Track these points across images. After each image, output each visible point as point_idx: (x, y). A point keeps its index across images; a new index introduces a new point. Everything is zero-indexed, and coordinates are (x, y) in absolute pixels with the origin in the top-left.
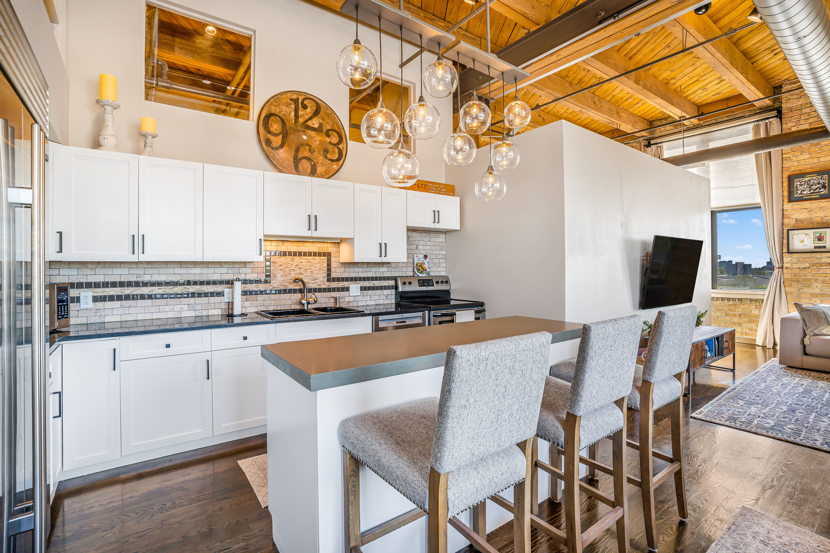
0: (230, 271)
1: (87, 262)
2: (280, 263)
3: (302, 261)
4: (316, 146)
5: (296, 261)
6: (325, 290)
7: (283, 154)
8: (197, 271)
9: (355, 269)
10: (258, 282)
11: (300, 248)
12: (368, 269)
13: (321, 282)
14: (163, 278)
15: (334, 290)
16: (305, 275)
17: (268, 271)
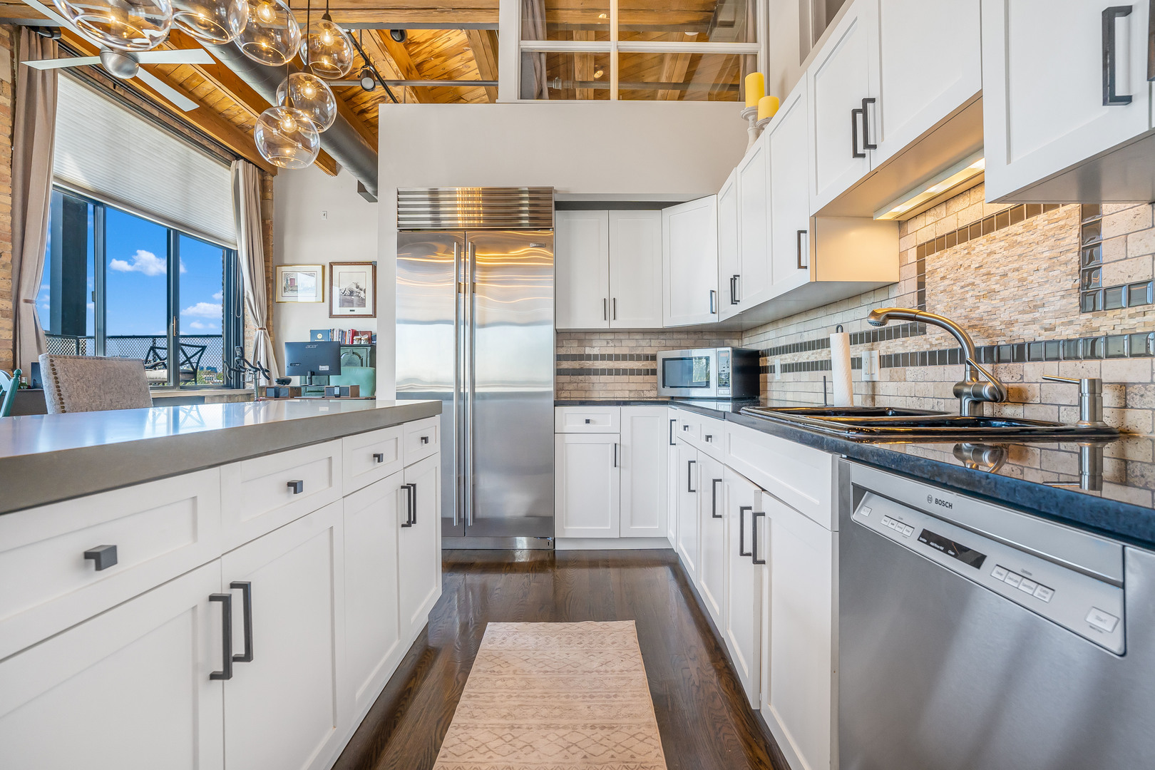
2: (944, 271)
13: (1057, 314)
16: (1005, 294)
17: (921, 297)
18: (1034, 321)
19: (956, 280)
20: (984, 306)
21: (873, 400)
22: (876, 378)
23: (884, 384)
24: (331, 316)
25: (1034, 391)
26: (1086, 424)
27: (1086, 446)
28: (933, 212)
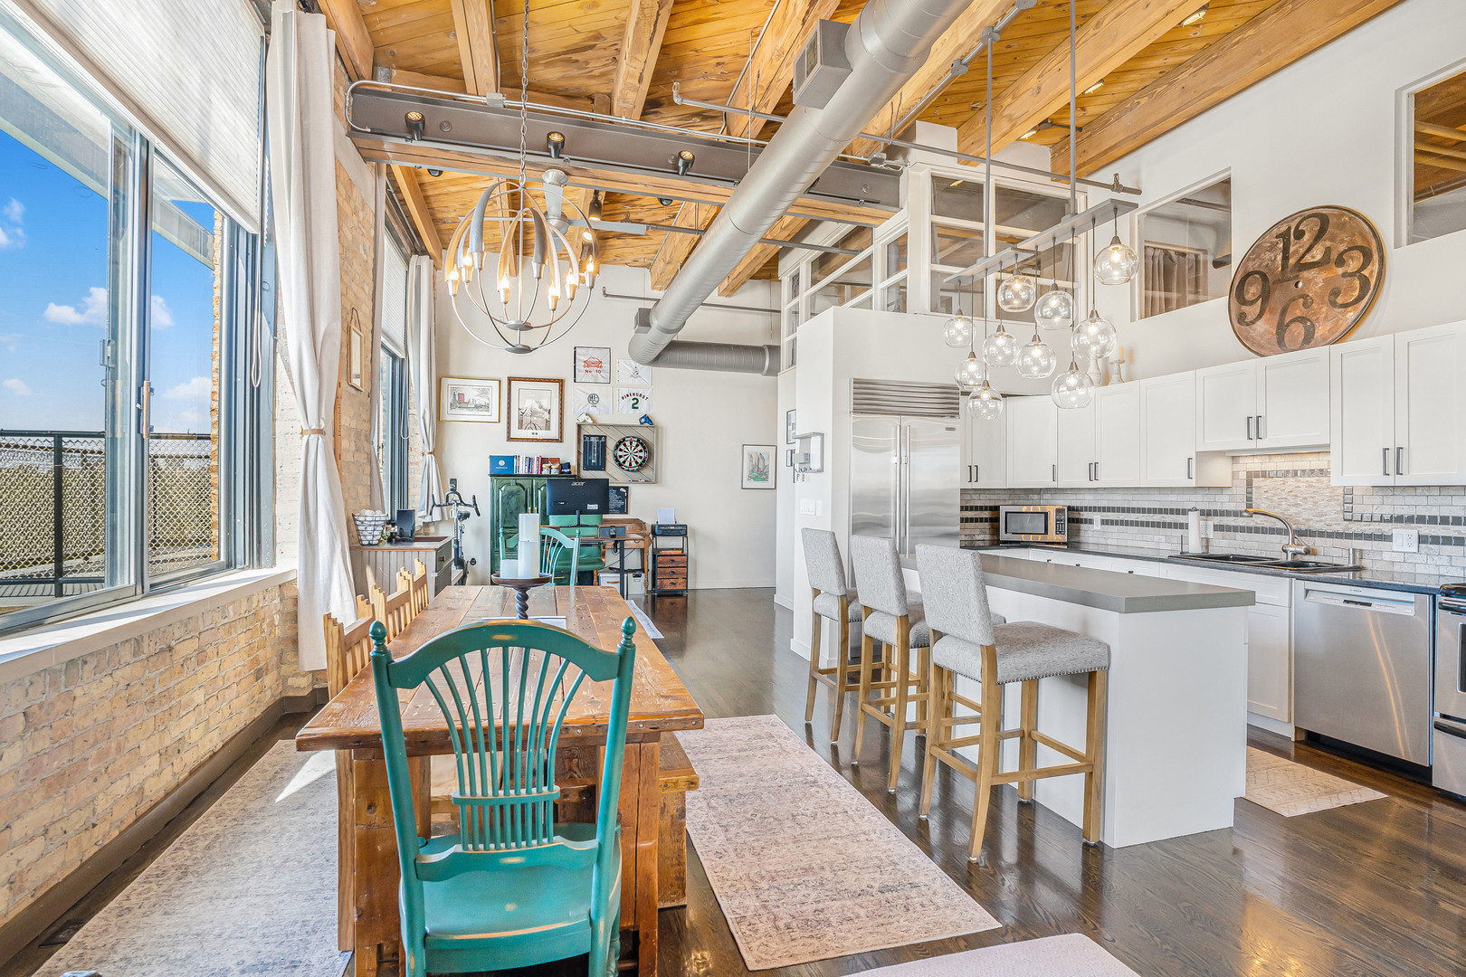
0: (1205, 499)
1: (1066, 489)
2: (1266, 489)
3: (1299, 484)
4: (1316, 292)
5: (1289, 486)
6: (1339, 535)
7: (1264, 328)
8: (1173, 497)
9: (1408, 499)
10: (1236, 514)
11: (1296, 463)
12: (1440, 500)
13: (1333, 520)
14: (1146, 505)
15: (1358, 536)
16: (1304, 507)
17: (1249, 499)
18: (1321, 521)
19: (1275, 495)
20: (1292, 510)
21: (1207, 547)
22: (1211, 536)
23: (1217, 541)
24: (510, 439)
25: (1321, 550)
26: (1351, 565)
27: (1351, 573)
28: (1259, 457)
